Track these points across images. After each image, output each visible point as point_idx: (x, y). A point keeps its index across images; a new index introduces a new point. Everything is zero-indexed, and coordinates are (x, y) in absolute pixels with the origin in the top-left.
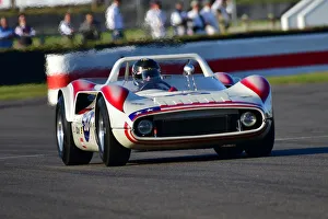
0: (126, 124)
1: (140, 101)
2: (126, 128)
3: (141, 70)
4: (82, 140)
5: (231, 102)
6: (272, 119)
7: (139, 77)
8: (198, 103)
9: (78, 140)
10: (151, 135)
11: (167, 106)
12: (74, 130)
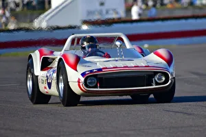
0: (79, 79)
1: (88, 64)
2: (79, 82)
3: (86, 44)
4: (45, 88)
5: (148, 66)
6: (174, 78)
7: (84, 48)
8: (127, 67)
9: (43, 88)
10: (96, 87)
11: (106, 68)
12: (40, 81)
